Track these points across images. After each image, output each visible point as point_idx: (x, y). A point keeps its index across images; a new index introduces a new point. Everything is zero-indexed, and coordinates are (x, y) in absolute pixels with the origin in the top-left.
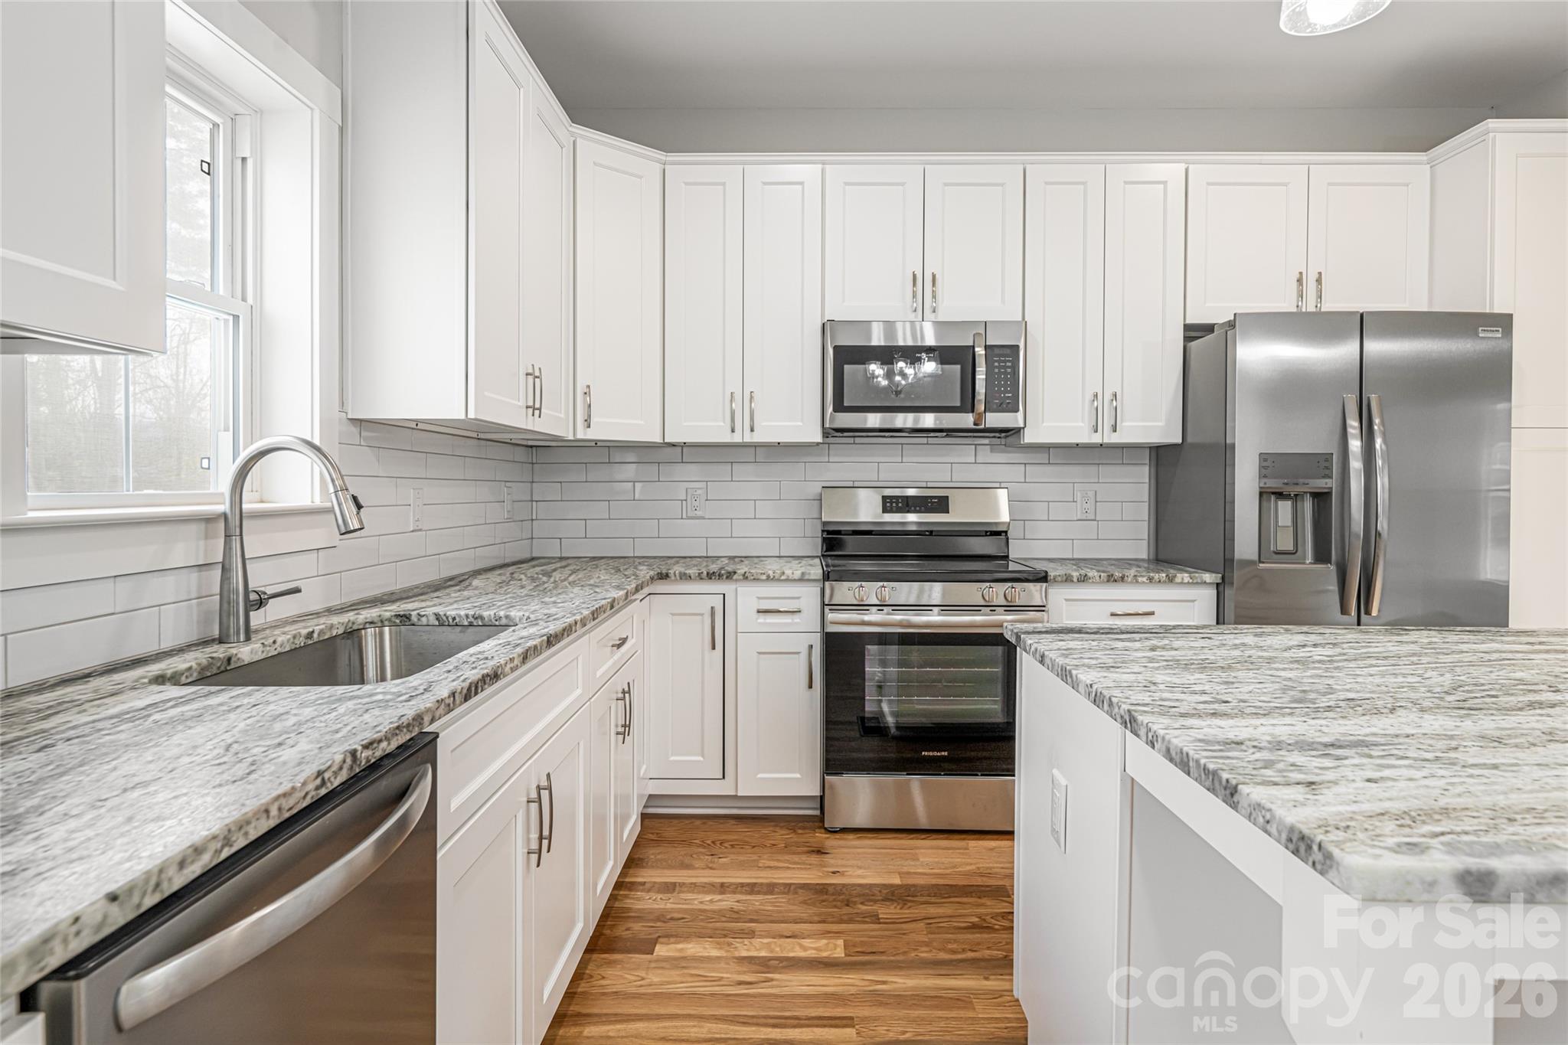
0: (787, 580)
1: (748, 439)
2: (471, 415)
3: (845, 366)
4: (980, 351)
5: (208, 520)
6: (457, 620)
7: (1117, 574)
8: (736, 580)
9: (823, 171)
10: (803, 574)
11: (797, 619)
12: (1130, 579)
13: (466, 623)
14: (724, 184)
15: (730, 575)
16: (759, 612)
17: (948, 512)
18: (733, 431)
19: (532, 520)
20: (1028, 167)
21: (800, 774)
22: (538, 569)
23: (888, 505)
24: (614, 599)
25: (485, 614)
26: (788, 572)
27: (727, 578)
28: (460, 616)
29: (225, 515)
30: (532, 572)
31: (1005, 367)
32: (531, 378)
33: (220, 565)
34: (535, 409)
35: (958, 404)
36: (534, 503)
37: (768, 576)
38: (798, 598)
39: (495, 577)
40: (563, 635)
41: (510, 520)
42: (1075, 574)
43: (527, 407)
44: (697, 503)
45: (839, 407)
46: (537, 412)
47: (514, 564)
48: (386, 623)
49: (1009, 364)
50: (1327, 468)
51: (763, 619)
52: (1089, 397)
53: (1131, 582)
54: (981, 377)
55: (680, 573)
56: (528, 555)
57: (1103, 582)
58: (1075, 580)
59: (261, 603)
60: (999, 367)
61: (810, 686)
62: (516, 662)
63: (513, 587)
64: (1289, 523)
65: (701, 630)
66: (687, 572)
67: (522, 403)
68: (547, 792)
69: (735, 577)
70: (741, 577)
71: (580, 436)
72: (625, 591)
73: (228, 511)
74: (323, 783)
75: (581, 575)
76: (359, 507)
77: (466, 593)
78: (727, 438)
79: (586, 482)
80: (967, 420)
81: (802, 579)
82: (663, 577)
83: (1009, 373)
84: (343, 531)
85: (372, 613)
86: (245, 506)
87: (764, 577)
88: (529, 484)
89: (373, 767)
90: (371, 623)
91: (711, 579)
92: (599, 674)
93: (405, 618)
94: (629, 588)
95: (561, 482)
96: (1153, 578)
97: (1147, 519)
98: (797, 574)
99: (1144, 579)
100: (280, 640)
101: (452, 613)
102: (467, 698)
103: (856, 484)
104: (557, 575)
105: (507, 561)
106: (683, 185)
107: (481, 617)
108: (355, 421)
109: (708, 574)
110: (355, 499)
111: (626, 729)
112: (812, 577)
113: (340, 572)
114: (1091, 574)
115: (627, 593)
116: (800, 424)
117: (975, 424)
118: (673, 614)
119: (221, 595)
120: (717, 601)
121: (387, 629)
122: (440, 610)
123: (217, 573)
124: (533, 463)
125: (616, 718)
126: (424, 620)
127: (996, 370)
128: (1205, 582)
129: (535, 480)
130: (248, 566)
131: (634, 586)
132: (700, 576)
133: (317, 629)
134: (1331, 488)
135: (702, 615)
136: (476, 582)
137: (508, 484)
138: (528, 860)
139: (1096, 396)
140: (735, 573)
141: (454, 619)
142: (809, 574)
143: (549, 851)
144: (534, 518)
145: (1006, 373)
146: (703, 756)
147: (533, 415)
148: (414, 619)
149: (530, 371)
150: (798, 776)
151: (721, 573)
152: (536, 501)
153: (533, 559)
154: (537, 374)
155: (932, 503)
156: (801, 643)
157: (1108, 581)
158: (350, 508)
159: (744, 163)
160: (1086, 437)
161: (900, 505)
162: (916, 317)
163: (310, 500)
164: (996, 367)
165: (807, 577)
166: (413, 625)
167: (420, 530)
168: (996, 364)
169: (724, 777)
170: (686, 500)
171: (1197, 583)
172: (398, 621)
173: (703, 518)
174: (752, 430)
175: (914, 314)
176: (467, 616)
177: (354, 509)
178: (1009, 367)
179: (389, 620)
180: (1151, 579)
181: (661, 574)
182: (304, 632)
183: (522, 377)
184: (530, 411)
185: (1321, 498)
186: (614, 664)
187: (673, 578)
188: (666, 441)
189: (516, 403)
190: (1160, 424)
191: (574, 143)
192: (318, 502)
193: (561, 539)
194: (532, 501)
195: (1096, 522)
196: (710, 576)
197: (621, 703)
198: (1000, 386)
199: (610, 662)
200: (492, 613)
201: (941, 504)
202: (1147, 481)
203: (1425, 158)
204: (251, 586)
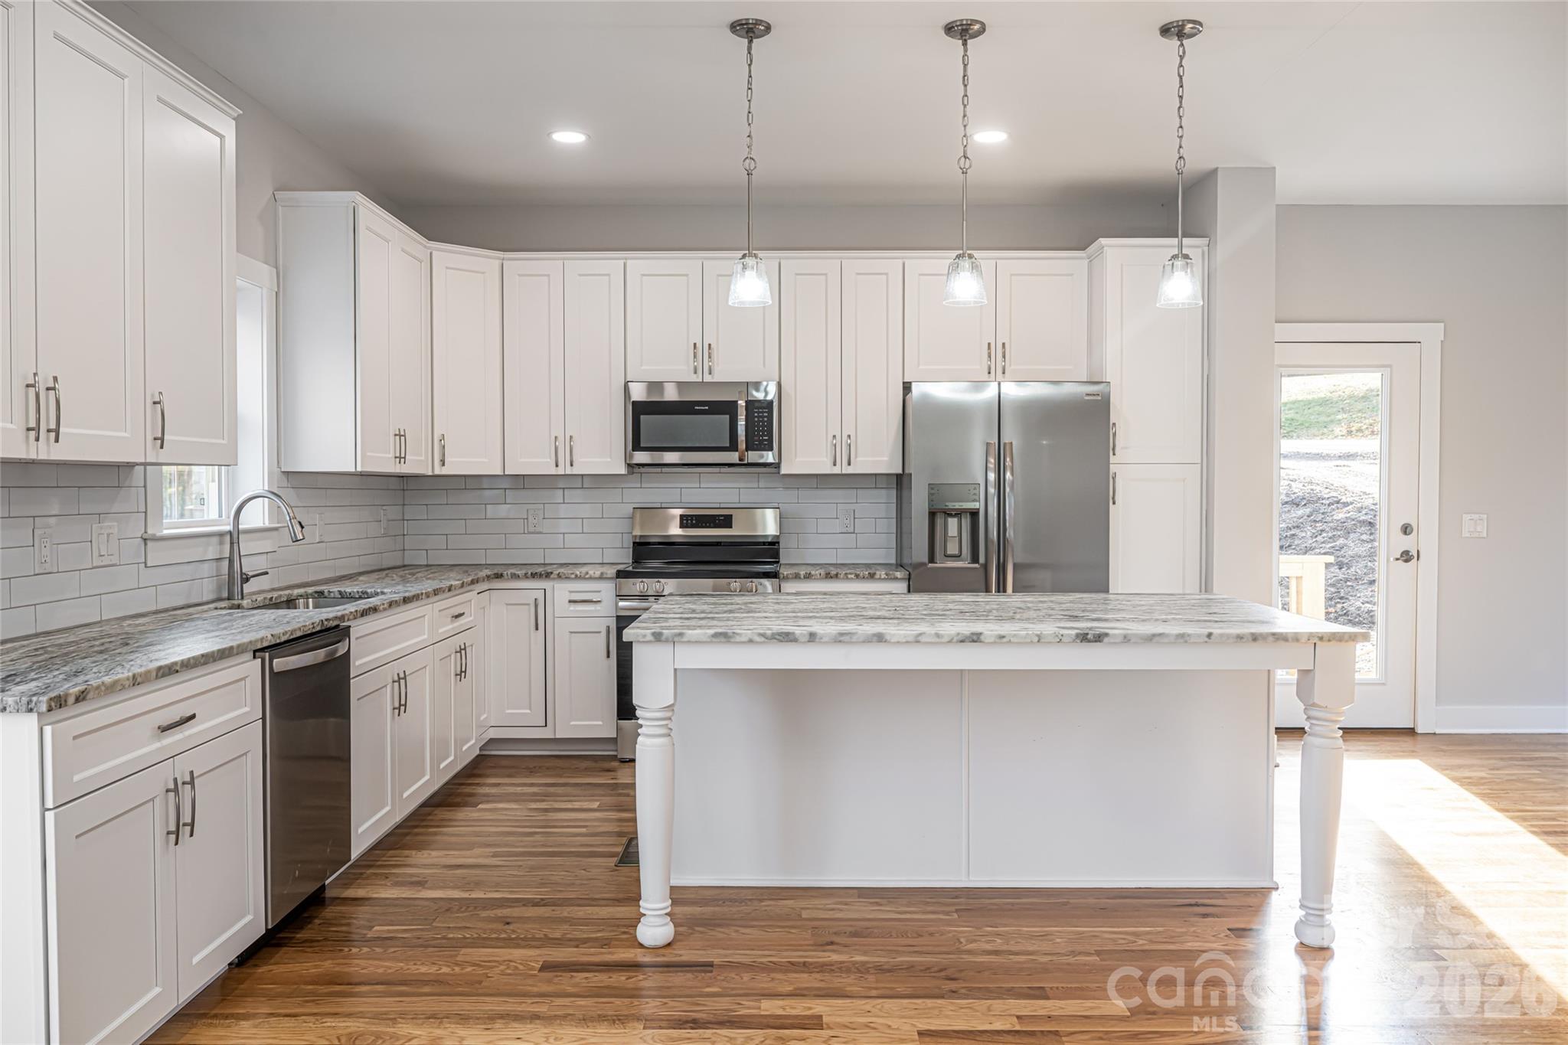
0: (591, 578)
1: (568, 472)
2: (359, 469)
3: (642, 416)
4: (742, 403)
5: (221, 535)
6: (352, 594)
7: (833, 573)
8: (554, 579)
9: (625, 264)
10: (602, 574)
11: (598, 607)
12: (842, 576)
13: (357, 596)
14: (548, 276)
15: (548, 575)
16: (570, 601)
17: (731, 527)
18: (557, 466)
19: (404, 535)
20: (783, 262)
21: (602, 721)
22: (407, 572)
23: (685, 522)
24: (452, 585)
25: (369, 591)
26: (591, 572)
27: (546, 577)
28: (353, 592)
29: (230, 532)
30: (401, 573)
31: (764, 417)
32: (398, 437)
33: (228, 559)
34: (401, 458)
35: (728, 445)
36: (405, 522)
37: (576, 576)
38: (599, 592)
39: (375, 576)
40: (413, 599)
41: (385, 535)
42: (802, 573)
43: (396, 457)
44: (535, 521)
45: (637, 446)
46: (403, 460)
47: (389, 569)
48: (310, 596)
49: (766, 414)
50: (975, 494)
51: (573, 607)
52: (830, 438)
53: (843, 578)
54: (742, 423)
55: (511, 573)
56: (399, 563)
57: (823, 578)
58: (802, 577)
59: (247, 580)
60: (758, 417)
61: (608, 656)
62: (386, 606)
63: (387, 580)
64: (956, 534)
65: (526, 616)
66: (517, 573)
67: (391, 455)
68: (404, 680)
69: (552, 576)
70: (556, 576)
71: (437, 472)
72: (461, 582)
73: (232, 530)
74: (314, 627)
75: (436, 575)
76: (302, 527)
77: (355, 583)
78: (553, 471)
79: (447, 504)
80: (733, 457)
81: (602, 578)
82: (499, 576)
83: (766, 421)
84: (294, 540)
85: (301, 591)
86: (240, 527)
87: (573, 576)
88: (401, 507)
89: (328, 629)
90: (301, 596)
91: (534, 577)
92: (440, 631)
93: (321, 593)
94: (465, 580)
95: (427, 505)
96: (859, 575)
97: (895, 532)
98: (598, 574)
99: (853, 576)
100: (259, 599)
101: (348, 590)
102: (362, 615)
103: (663, 505)
104: (419, 575)
105: (383, 567)
106: (517, 277)
107: (366, 593)
108: (287, 473)
109: (532, 573)
110: (300, 523)
111: (461, 673)
112: (609, 576)
113: (278, 567)
114: (813, 573)
115: (463, 583)
116: (609, 460)
117: (740, 460)
118: (507, 604)
119: (229, 575)
120: (540, 595)
121: (310, 600)
122: (342, 590)
123: (226, 563)
124: (403, 490)
125: (453, 666)
126: (332, 594)
127: (756, 419)
128: (897, 578)
129: (406, 503)
130: (242, 561)
131: (470, 579)
132: (526, 576)
133: (275, 596)
134: (979, 509)
135: (528, 604)
136: (361, 578)
137: (384, 508)
138: (393, 713)
139: (834, 436)
140: (552, 573)
141: (350, 594)
142: (606, 574)
143: (405, 712)
144: (405, 533)
145: (763, 422)
146: (530, 709)
147: (400, 463)
148: (326, 594)
149: (397, 433)
150: (600, 723)
151: (542, 573)
152: (407, 520)
153: (404, 566)
154: (402, 433)
155: (719, 520)
156: (601, 625)
157: (826, 578)
158: (298, 528)
159: (564, 259)
160: (827, 469)
161: (694, 522)
162: (698, 377)
163: (262, 522)
164: (756, 417)
165: (605, 576)
166: (325, 597)
167: (322, 542)
168: (756, 414)
169: (546, 726)
170: (527, 519)
171: (891, 579)
172: (316, 595)
173: (541, 533)
174: (572, 465)
175: (695, 375)
176: (358, 592)
177: (300, 529)
178: (766, 417)
179: (311, 594)
180: (857, 576)
181: (497, 574)
182: (269, 597)
183: (392, 438)
184: (398, 460)
185: (974, 514)
186: (453, 628)
187: (506, 577)
188: (506, 473)
189: (387, 455)
190: (885, 459)
191: (431, 254)
192: (267, 524)
193: (427, 550)
194: (404, 520)
195: (854, 535)
196: (534, 576)
197: (459, 654)
198: (759, 431)
199: (451, 627)
200: (373, 590)
201: (726, 521)
202: (895, 501)
203: (1084, 255)
204: (244, 571)
